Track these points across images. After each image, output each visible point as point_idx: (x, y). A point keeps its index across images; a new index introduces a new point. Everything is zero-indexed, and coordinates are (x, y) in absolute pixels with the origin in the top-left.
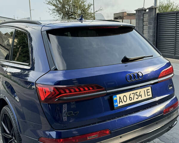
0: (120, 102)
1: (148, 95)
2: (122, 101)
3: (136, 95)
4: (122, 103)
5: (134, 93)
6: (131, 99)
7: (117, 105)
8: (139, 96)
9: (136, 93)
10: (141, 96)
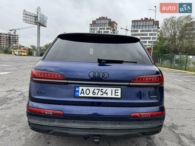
0: (81, 93)
1: (115, 95)
2: (84, 93)
3: (101, 91)
4: (84, 94)
5: (99, 90)
6: (94, 93)
7: (78, 95)
8: (105, 93)
9: (101, 90)
10: (107, 93)
